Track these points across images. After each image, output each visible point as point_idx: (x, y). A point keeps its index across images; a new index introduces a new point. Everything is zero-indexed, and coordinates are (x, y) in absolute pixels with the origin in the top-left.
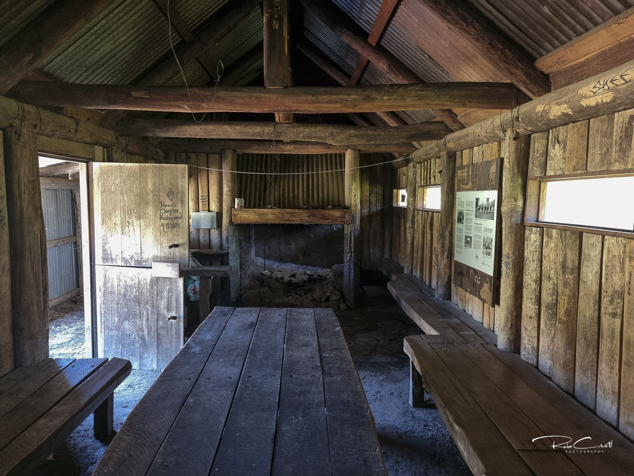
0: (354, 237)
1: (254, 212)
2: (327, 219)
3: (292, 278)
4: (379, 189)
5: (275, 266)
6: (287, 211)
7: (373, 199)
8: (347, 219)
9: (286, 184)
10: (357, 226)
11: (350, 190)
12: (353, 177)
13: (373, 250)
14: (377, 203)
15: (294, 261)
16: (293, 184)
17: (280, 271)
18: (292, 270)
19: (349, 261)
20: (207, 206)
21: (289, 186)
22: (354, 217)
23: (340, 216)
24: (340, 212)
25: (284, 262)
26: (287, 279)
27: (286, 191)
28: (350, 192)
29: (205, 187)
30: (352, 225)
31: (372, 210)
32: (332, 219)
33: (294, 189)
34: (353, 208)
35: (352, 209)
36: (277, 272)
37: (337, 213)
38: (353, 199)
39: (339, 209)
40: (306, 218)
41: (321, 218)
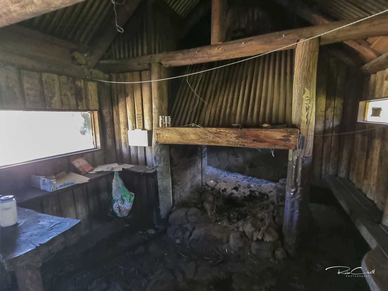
0: (303, 167)
1: (176, 131)
2: (262, 141)
3: (234, 191)
4: (338, 103)
5: (223, 175)
6: (211, 131)
7: (330, 114)
8: (292, 143)
9: (225, 99)
10: (307, 152)
11: (301, 100)
12: (306, 80)
13: (326, 167)
14: (334, 118)
15: (241, 171)
16: (233, 99)
17: (225, 182)
18: (237, 182)
19: (292, 198)
20: (142, 124)
21: (227, 101)
22: (303, 141)
23: (282, 138)
24: (282, 132)
25: (232, 172)
26: (229, 191)
27: (223, 107)
28: (300, 104)
29: (140, 106)
30: (300, 150)
31: (328, 125)
32: (269, 142)
33: (232, 104)
34: (303, 127)
35: (301, 128)
36: (222, 183)
37: (277, 134)
38: (304, 113)
39: (281, 128)
40: (233, 139)
41: (254, 140)
